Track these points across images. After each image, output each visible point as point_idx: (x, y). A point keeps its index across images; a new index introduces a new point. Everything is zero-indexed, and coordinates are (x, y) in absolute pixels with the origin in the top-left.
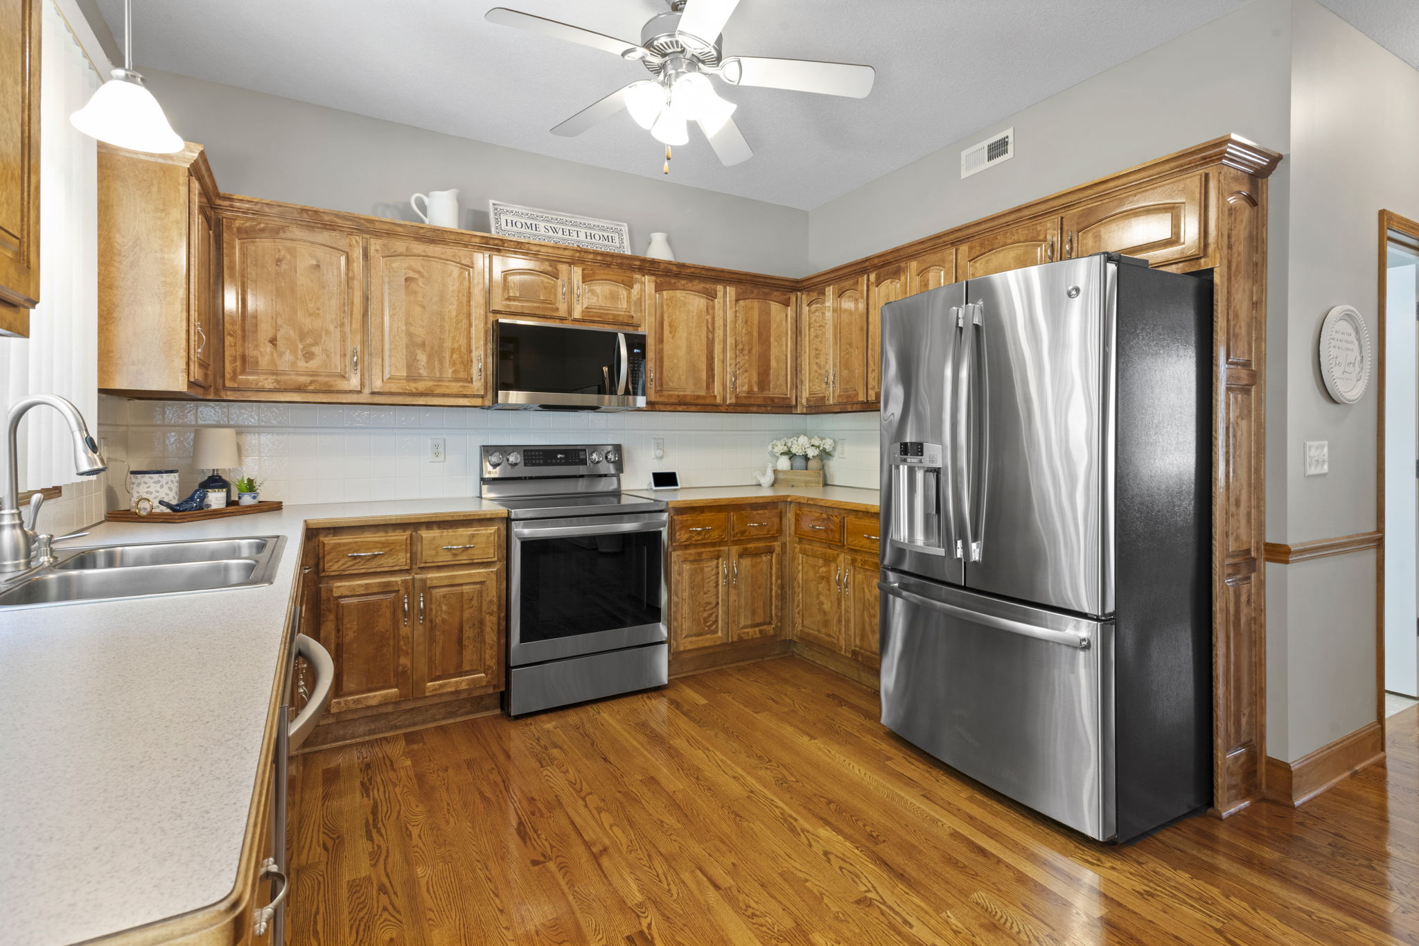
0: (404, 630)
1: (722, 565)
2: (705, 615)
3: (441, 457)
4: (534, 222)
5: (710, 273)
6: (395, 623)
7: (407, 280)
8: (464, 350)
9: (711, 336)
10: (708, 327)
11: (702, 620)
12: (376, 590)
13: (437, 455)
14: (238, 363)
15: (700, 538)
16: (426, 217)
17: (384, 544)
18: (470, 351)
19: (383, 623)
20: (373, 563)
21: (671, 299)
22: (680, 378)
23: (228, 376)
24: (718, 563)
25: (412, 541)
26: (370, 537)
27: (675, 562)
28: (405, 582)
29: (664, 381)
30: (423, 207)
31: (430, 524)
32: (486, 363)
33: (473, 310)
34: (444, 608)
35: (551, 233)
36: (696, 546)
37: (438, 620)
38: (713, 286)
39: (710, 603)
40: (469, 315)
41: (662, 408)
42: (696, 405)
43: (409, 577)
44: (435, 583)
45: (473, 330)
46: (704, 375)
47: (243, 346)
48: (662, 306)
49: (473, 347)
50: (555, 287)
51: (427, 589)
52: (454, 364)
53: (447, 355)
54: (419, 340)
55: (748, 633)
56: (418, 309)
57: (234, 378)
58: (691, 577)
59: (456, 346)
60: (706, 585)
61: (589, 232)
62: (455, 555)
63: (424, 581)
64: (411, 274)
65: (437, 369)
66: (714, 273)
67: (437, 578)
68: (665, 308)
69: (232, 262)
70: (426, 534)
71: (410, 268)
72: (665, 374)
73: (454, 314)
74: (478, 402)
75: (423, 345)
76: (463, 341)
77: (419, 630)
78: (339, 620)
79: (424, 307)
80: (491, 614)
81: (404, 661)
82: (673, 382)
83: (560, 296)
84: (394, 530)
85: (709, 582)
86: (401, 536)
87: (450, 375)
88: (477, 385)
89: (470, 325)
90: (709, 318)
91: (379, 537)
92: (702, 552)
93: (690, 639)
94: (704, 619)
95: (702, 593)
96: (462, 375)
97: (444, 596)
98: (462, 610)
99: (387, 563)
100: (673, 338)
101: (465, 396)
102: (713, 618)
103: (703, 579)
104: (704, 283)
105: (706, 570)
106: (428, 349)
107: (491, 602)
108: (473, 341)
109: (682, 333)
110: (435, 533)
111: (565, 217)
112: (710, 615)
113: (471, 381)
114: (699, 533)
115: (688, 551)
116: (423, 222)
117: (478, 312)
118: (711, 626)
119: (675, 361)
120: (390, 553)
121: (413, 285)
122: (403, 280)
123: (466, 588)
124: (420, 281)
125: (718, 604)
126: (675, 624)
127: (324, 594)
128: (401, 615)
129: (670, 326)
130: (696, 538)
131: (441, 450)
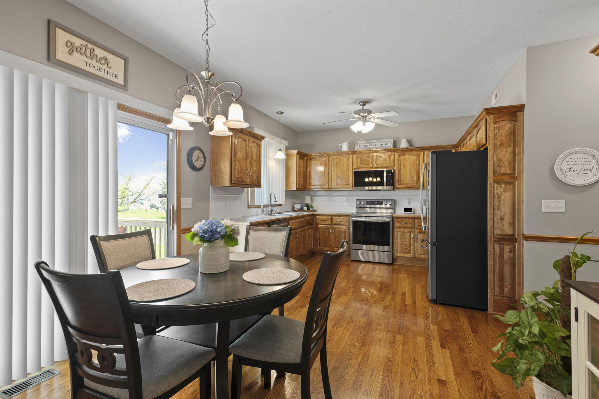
0: (330, 237)
1: (412, 234)
2: (406, 248)
3: (348, 202)
4: (366, 145)
5: (417, 149)
6: (329, 235)
7: (336, 164)
8: (348, 178)
9: (418, 167)
10: (417, 165)
11: (405, 249)
12: (325, 228)
13: (347, 201)
14: (309, 184)
15: (404, 226)
16: (342, 149)
17: (327, 219)
18: (349, 178)
19: (327, 234)
20: (325, 222)
21: (404, 158)
22: (407, 181)
23: (307, 186)
24: (410, 234)
25: (332, 219)
26: (325, 217)
27: (395, 232)
28: (330, 226)
29: (401, 182)
30: (341, 147)
31: (335, 215)
32: (352, 180)
33: (350, 168)
34: (338, 233)
35: (371, 146)
36: (403, 228)
37: (337, 236)
38: (419, 152)
39: (407, 245)
40: (349, 170)
41: (401, 189)
42: (413, 188)
43: (331, 226)
44: (336, 228)
45: (350, 173)
46: (416, 179)
47: (310, 181)
48: (401, 161)
49: (350, 177)
50: (369, 160)
51: (335, 229)
52: (345, 181)
53: (344, 179)
54: (338, 177)
55: (422, 256)
56: (338, 170)
57: (308, 187)
58: (401, 236)
59: (346, 177)
60: (406, 239)
61: (381, 143)
62: (340, 223)
63: (334, 227)
64: (337, 163)
65: (342, 183)
66: (419, 148)
67: (337, 227)
68: (402, 161)
69: (308, 166)
70: (334, 217)
71: (337, 161)
72: (402, 180)
73: (345, 170)
74: (351, 189)
75: (339, 177)
76: (347, 176)
77: (333, 237)
78: (319, 232)
79: (339, 169)
80: (347, 236)
81: (330, 243)
82: (404, 182)
83: (370, 162)
84: (329, 216)
85: (407, 239)
86: (330, 217)
87: (345, 184)
88: (351, 186)
89: (349, 172)
90: (417, 162)
91: (326, 217)
92: (404, 230)
93: (401, 254)
94: (406, 249)
95: (404, 241)
96: (347, 183)
97: (338, 231)
98: (341, 234)
99: (327, 222)
100: (404, 169)
101: (348, 188)
102: (408, 249)
103: (405, 238)
104: (416, 152)
105: (406, 235)
106: (340, 178)
107: (347, 234)
108: (350, 175)
109: (408, 167)
110: (336, 217)
111: (375, 141)
112: (408, 248)
113: (349, 185)
114: (403, 224)
115: (400, 229)
116: (341, 150)
117: (351, 169)
118: (408, 251)
119: (405, 176)
120: (328, 221)
121: (337, 165)
122: (335, 164)
123: (342, 230)
124: (339, 164)
125: (410, 245)
126: (396, 248)
127: (317, 227)
128: (330, 233)
129: (403, 166)
130: (402, 226)
131: (348, 200)
